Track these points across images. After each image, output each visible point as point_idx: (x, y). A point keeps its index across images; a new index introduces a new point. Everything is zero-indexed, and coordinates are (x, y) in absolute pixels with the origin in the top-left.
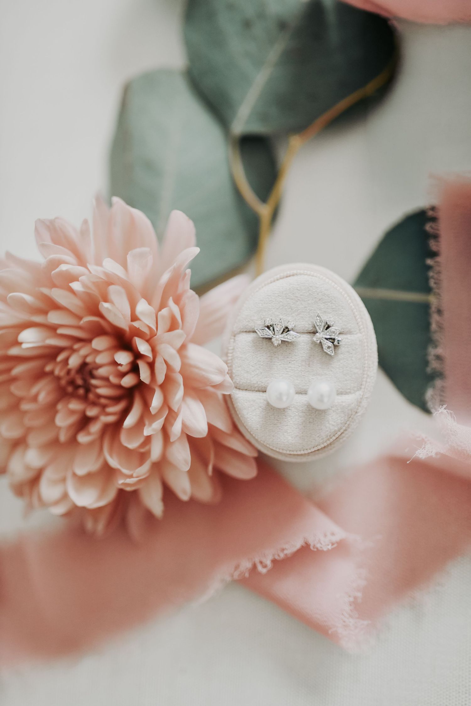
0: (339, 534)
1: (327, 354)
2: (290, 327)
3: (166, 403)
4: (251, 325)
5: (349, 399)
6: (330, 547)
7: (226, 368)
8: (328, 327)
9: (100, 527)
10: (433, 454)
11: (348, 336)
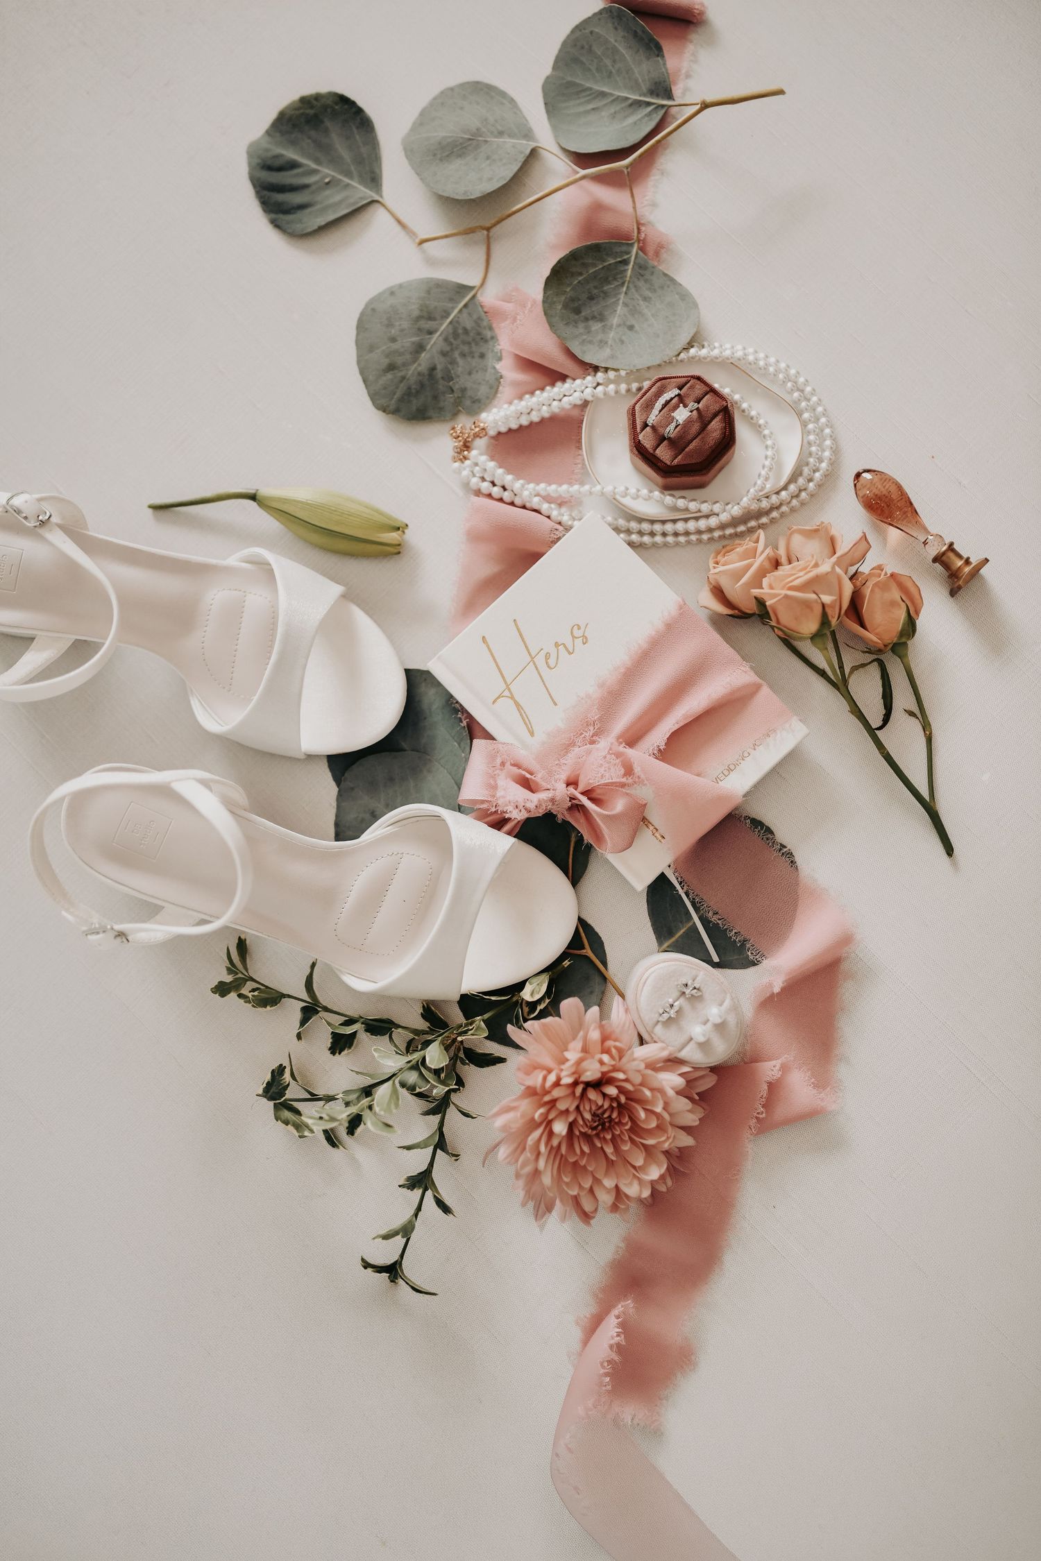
0: (777, 1063)
1: (698, 996)
2: (672, 1003)
3: (651, 1090)
4: (655, 1020)
5: (727, 1003)
6: (780, 1073)
7: (663, 1045)
8: (687, 985)
9: (669, 1182)
10: (781, 985)
11: (698, 978)
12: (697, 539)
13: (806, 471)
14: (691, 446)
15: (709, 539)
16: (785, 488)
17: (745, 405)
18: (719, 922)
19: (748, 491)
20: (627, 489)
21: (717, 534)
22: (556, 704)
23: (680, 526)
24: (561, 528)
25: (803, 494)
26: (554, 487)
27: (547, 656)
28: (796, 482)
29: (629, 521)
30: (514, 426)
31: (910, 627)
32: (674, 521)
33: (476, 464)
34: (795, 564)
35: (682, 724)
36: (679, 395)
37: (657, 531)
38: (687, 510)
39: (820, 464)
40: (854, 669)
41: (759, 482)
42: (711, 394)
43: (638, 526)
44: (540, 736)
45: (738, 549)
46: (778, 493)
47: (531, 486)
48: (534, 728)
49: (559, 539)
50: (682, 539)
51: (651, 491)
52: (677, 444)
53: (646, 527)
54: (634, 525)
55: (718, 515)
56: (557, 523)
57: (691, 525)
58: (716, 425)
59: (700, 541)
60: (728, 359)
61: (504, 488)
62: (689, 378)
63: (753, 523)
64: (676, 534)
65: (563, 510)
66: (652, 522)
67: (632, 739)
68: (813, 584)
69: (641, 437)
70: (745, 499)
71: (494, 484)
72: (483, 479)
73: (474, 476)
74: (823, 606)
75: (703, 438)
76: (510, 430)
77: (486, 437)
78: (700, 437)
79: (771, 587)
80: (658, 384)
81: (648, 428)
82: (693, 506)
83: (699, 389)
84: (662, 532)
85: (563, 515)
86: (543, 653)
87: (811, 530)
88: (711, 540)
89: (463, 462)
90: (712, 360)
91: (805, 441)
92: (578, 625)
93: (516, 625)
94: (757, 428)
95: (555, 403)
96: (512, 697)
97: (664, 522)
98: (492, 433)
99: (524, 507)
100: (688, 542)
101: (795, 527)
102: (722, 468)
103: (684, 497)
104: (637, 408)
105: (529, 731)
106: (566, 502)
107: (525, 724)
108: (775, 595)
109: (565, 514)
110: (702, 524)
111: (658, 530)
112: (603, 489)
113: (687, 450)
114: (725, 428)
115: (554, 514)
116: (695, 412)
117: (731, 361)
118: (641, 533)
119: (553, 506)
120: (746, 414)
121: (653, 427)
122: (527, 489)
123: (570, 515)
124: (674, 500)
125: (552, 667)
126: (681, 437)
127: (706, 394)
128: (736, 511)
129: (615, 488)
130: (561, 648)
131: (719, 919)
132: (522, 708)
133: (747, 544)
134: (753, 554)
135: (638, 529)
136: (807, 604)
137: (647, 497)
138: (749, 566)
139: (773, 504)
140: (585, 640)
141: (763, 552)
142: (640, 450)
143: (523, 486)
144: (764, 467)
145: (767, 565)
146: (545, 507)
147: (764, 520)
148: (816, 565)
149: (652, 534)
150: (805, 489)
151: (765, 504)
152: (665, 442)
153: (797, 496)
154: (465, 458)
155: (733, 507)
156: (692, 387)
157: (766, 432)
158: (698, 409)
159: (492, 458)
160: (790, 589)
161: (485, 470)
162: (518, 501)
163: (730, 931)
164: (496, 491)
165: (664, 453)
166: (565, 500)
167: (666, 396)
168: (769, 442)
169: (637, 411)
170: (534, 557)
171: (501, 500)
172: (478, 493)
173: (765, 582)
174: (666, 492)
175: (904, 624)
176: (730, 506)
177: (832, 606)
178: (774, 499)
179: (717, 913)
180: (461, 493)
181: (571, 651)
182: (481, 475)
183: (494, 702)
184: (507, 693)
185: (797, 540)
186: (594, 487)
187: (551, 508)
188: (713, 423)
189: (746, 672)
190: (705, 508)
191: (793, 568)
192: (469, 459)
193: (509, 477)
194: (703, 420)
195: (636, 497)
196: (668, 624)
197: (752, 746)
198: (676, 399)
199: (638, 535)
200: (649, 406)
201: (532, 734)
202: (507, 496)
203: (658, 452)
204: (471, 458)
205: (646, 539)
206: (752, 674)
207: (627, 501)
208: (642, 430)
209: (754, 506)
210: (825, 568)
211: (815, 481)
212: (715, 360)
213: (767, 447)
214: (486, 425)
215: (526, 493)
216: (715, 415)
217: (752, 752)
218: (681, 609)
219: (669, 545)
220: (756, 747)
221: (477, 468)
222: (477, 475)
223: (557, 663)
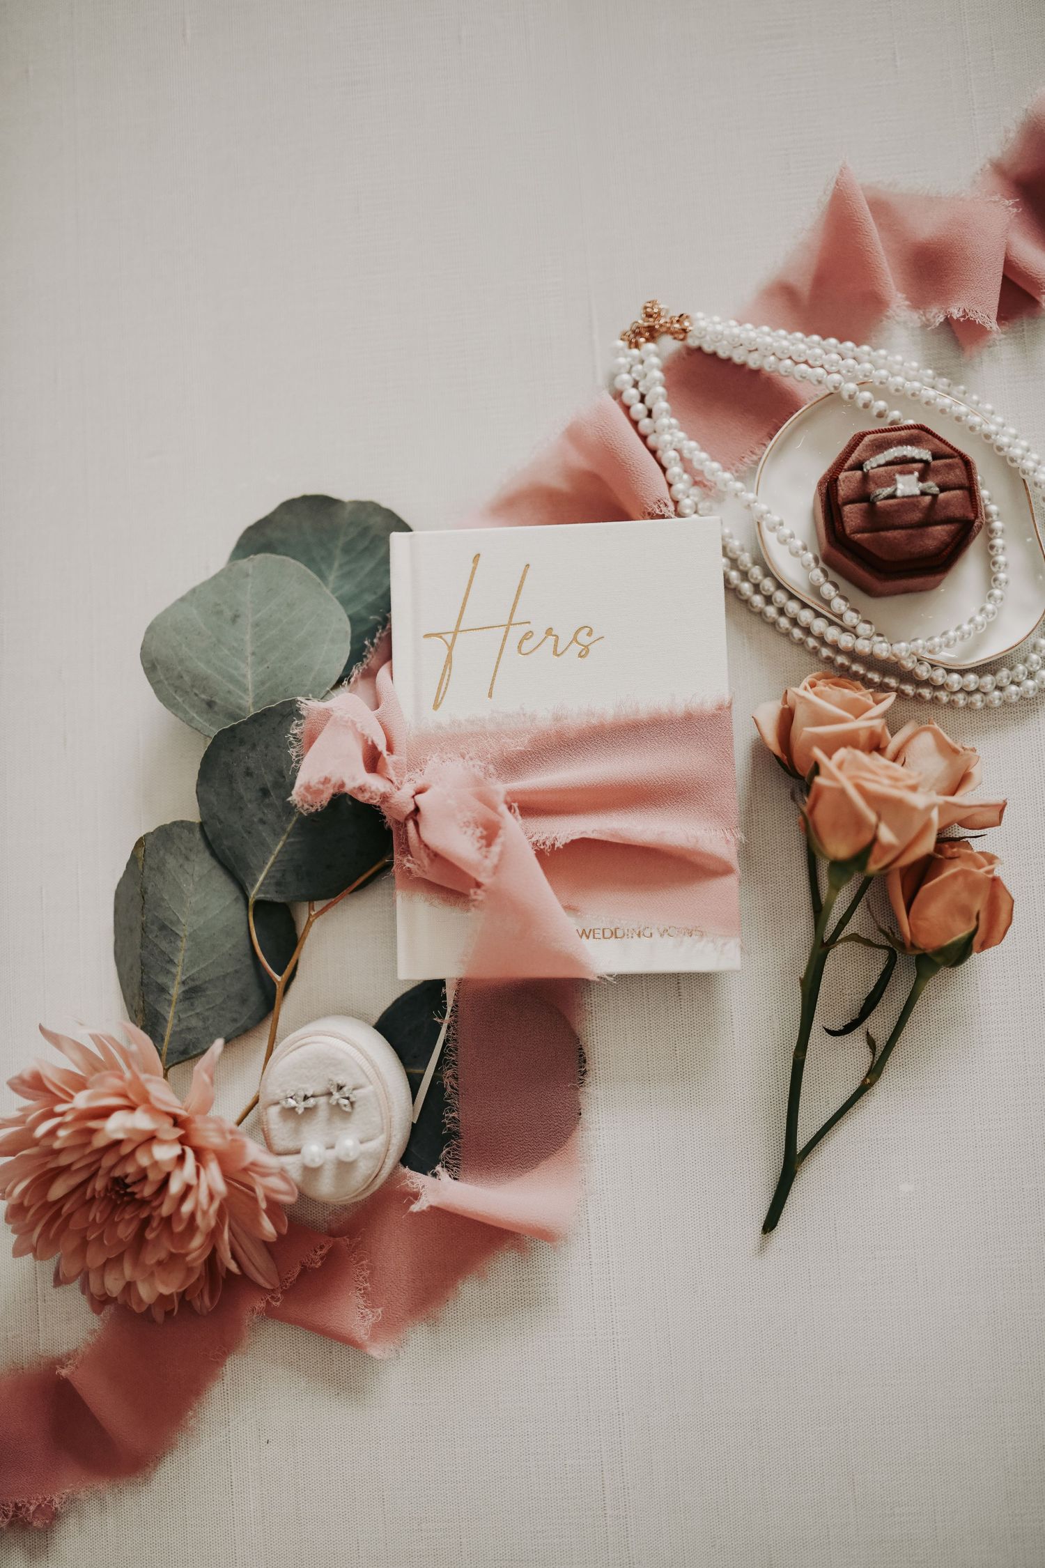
12: (815, 648)
13: (1004, 672)
14: (890, 534)
15: (828, 658)
16: (963, 673)
17: (998, 542)
18: (449, 1089)
19: (915, 640)
20: (781, 524)
21: (841, 660)
22: (490, 695)
23: (806, 616)
24: (672, 508)
25: (978, 697)
26: (704, 455)
27: (528, 635)
28: (980, 677)
29: (755, 563)
30: (723, 354)
31: (959, 953)
32: (804, 606)
33: (642, 362)
34: (897, 766)
35: (604, 838)
36: (926, 462)
37: (776, 602)
38: (828, 603)
39: (1028, 679)
40: (855, 938)
41: (937, 640)
42: (966, 492)
43: (760, 577)
44: (442, 717)
45: (846, 691)
46: (949, 671)
47: (681, 435)
48: (444, 700)
49: (663, 517)
50: (797, 633)
51: (805, 549)
52: (876, 518)
53: (768, 584)
54: (756, 572)
55: (857, 637)
56: (673, 500)
57: (819, 625)
58: (940, 532)
59: (815, 652)
60: (1024, 472)
61: (650, 414)
62: (956, 454)
63: (892, 682)
64: (795, 622)
65: (694, 491)
66: (779, 586)
67: (530, 808)
68: (884, 804)
69: (842, 476)
70: (903, 645)
71: (642, 399)
72: (636, 385)
73: (629, 372)
74: (875, 839)
75: (911, 535)
76: (714, 355)
77: (680, 343)
78: (910, 531)
79: (840, 766)
80: (915, 432)
81: (859, 473)
82: (839, 605)
83: (957, 475)
84: (781, 606)
85: (688, 497)
86: (526, 628)
87: (949, 746)
88: (829, 661)
89: (630, 348)
90: (1004, 458)
91: (1032, 640)
92: (591, 630)
93: (525, 572)
94: (990, 578)
95: (788, 362)
96: (451, 648)
97: (792, 597)
98: (692, 342)
99: (653, 452)
100: (802, 643)
101: (936, 726)
102: (907, 591)
103: (835, 586)
104: (867, 439)
105: (436, 700)
106: (705, 486)
107: (439, 689)
108: (833, 777)
109: (692, 498)
110: (832, 634)
111: (778, 600)
112: (755, 502)
113: (882, 534)
114: (947, 545)
115: (679, 486)
116: (928, 499)
117: (1025, 477)
118: (757, 588)
119: (686, 476)
120: (993, 553)
121: (866, 477)
122: (672, 434)
123: (696, 505)
124: (822, 579)
125: (523, 652)
126: (887, 513)
127: (960, 487)
128: (882, 649)
129: (769, 512)
130: (551, 639)
131: (452, 1087)
132: (450, 669)
133: (863, 695)
134: (858, 710)
135: (757, 582)
136: (858, 821)
137: (794, 551)
138: (841, 720)
139: (932, 679)
140: (583, 653)
141: (872, 718)
142: (829, 488)
143: (670, 427)
144: (959, 628)
145: (863, 737)
146: (675, 470)
147: (909, 689)
148: (914, 788)
149: (769, 600)
150: (985, 694)
151: (923, 672)
152: (864, 505)
153: (970, 693)
154: (637, 346)
155: (881, 642)
156: (950, 467)
157: (997, 592)
158: (935, 496)
159: (666, 370)
160: (860, 788)
161: (646, 375)
162: (651, 440)
163: (450, 1109)
164: (638, 409)
165: (852, 514)
166: (706, 483)
167: (909, 451)
168: (989, 607)
169: (863, 442)
170: (618, 513)
171: (635, 424)
172: (618, 395)
173: (842, 753)
174: (821, 564)
175: (954, 944)
176: (881, 639)
177: (888, 848)
178: (939, 676)
179: (456, 1079)
180: (601, 380)
181: (559, 650)
182: (638, 378)
183: (427, 636)
184: (449, 638)
185: (925, 741)
186: (747, 492)
187: (681, 478)
188: (939, 528)
189: (728, 842)
190: (851, 618)
191: (887, 767)
192: (639, 349)
193: (663, 405)
194: (932, 515)
195: (783, 541)
196: (691, 715)
197: (661, 930)
198: (920, 465)
199: (752, 589)
200: (881, 446)
201: (436, 706)
202: (645, 424)
203: (847, 508)
204: (642, 350)
205: (758, 600)
206: (734, 849)
207: (770, 538)
208: (852, 468)
209: (909, 664)
210: (919, 800)
211: (1004, 694)
212: (1008, 460)
213: (982, 610)
214: (690, 328)
215: (667, 437)
216: (948, 521)
217: (656, 935)
218: (720, 709)
219: (777, 626)
220: (666, 935)
221: (640, 367)
222: (634, 375)
223: (531, 652)
